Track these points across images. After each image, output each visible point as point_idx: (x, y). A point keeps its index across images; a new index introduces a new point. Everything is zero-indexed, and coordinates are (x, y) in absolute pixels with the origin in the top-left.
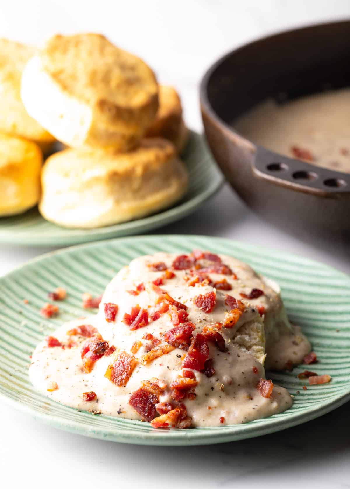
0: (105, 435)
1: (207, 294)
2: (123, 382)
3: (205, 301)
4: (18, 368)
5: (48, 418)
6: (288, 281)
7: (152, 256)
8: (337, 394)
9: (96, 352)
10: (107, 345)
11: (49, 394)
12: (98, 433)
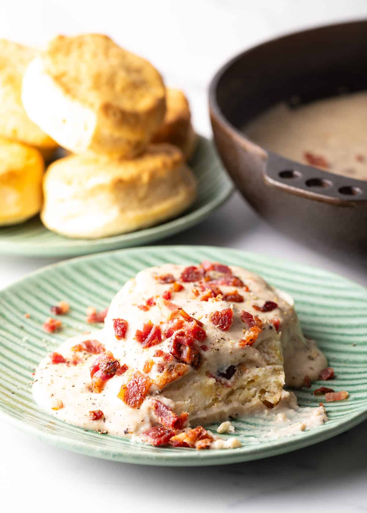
0: (114, 456)
1: (224, 311)
2: (137, 404)
3: (222, 318)
4: (20, 385)
5: (53, 438)
6: (301, 293)
7: (159, 267)
8: (356, 411)
9: (106, 372)
10: (118, 364)
11: (53, 412)
12: (107, 453)
